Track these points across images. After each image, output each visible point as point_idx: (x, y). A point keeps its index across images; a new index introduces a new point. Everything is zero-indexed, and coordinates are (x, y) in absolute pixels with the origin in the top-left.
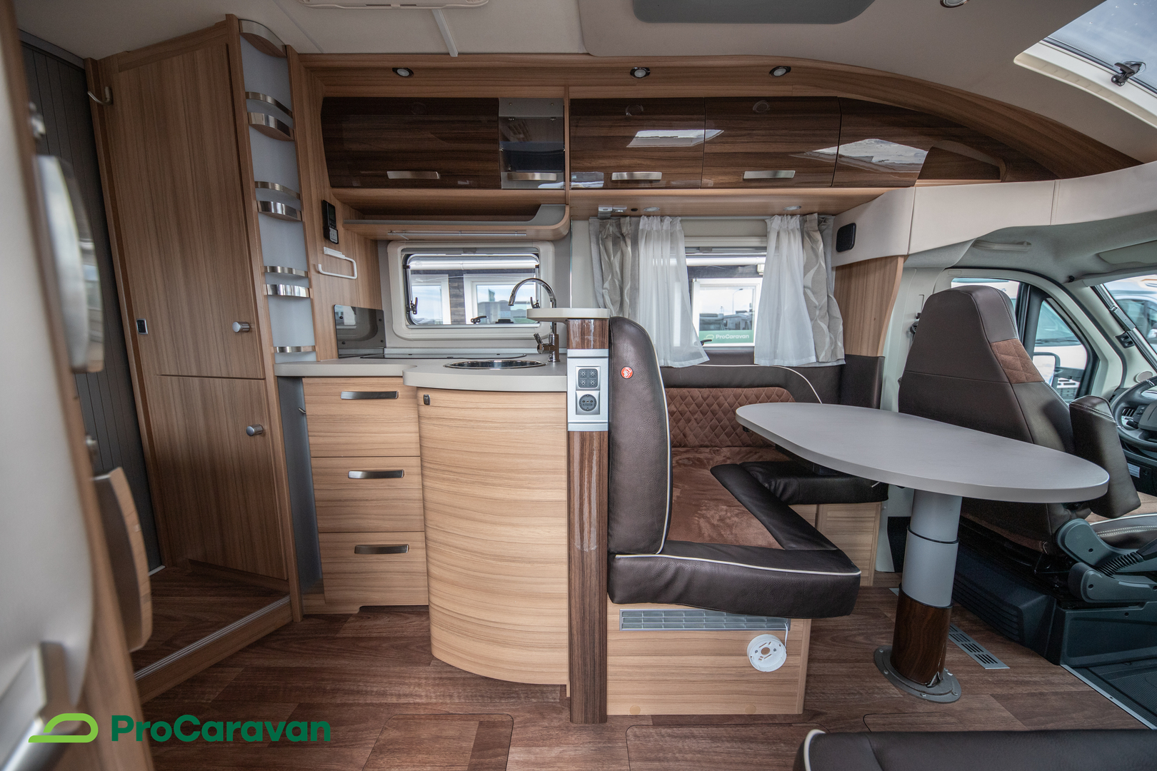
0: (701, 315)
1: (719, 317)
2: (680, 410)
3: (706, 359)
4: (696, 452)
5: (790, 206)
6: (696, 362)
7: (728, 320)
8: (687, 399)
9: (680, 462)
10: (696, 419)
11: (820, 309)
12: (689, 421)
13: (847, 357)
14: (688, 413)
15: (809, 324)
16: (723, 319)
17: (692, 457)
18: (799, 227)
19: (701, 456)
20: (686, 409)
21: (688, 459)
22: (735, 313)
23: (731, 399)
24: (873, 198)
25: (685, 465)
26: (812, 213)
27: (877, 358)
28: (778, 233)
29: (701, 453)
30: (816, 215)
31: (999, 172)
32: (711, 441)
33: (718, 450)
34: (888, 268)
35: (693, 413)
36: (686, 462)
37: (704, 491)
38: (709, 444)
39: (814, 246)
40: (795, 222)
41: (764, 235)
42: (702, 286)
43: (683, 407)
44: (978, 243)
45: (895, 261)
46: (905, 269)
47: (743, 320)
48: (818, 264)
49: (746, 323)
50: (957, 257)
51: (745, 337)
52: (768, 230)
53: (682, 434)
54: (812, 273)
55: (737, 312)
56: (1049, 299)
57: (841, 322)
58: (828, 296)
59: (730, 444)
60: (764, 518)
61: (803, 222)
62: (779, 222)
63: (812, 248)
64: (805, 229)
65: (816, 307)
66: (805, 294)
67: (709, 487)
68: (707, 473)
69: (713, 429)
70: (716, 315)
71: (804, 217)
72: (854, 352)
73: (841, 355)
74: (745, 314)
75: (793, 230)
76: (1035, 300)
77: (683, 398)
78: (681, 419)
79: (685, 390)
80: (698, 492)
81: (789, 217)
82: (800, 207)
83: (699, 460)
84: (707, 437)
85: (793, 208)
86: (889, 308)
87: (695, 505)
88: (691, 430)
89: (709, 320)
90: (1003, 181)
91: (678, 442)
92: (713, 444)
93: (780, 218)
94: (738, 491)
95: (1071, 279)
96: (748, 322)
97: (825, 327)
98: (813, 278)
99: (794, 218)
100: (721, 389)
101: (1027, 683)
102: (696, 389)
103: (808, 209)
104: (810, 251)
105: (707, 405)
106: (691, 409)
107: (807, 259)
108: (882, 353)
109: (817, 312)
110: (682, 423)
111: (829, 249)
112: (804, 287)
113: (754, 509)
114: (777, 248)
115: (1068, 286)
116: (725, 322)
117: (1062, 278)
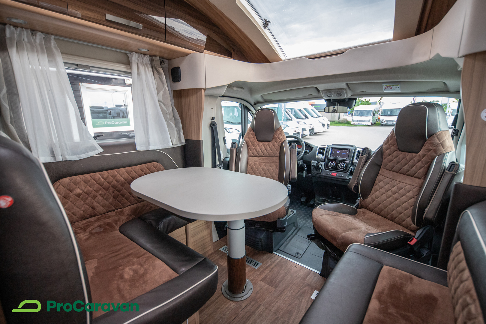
0: (91, 107)
1: (105, 109)
2: (85, 191)
3: (101, 150)
4: (106, 218)
5: (143, 49)
6: (92, 154)
7: (112, 111)
8: (90, 182)
9: (93, 231)
10: (101, 195)
11: (169, 115)
12: (95, 197)
13: (186, 140)
14: (93, 192)
15: (165, 123)
16: (108, 110)
17: (102, 223)
18: (149, 63)
19: (109, 220)
20: (91, 189)
21: (100, 226)
22: (115, 107)
23: (126, 175)
24: (187, 55)
25: (97, 233)
26: (156, 56)
27: (200, 141)
28: (137, 64)
29: (109, 217)
30: (158, 57)
31: (232, 54)
32: (115, 206)
33: (122, 211)
34: (198, 94)
35: (97, 191)
36: (98, 230)
37: (116, 252)
38: (114, 208)
39: (160, 77)
40: (147, 59)
41: (128, 63)
42: (88, 88)
43: (88, 188)
44: (230, 86)
45: (201, 91)
46: (205, 96)
47: (121, 111)
48: (164, 88)
49: (123, 113)
50: (223, 91)
51: (125, 122)
52: (130, 61)
53: (91, 209)
54: (161, 93)
55: (116, 106)
56: (250, 111)
57: (180, 122)
58: (172, 107)
59: (129, 204)
60: (164, 257)
61: (152, 61)
62: (137, 57)
63: (159, 78)
64: (153, 65)
65: (167, 113)
66: (160, 105)
67: (120, 246)
68: (118, 233)
69: (115, 197)
70: (102, 108)
71: (152, 57)
72: (189, 138)
73: (183, 140)
74: (122, 107)
75: (146, 64)
76: (246, 111)
77: (86, 182)
78: (87, 198)
79: (87, 176)
80: (113, 255)
81: (143, 55)
82: (149, 50)
83: (109, 224)
84: (111, 204)
85: (145, 50)
86: (201, 115)
87: (112, 269)
88: (98, 203)
89: (98, 111)
90: (234, 59)
91: (88, 215)
92: (117, 208)
93: (137, 54)
94: (142, 241)
95: (255, 104)
96: (125, 112)
97: (173, 125)
98: (163, 96)
99: (146, 57)
100: (117, 170)
101: (268, 267)
102: (97, 173)
103: (154, 53)
104: (158, 79)
105: (108, 182)
106: (95, 189)
107: (157, 84)
108: (201, 138)
109: (168, 116)
110: (89, 199)
111: (168, 79)
112: (159, 101)
113: (156, 252)
114: (139, 74)
115: (254, 106)
116: (109, 112)
117: (253, 104)
